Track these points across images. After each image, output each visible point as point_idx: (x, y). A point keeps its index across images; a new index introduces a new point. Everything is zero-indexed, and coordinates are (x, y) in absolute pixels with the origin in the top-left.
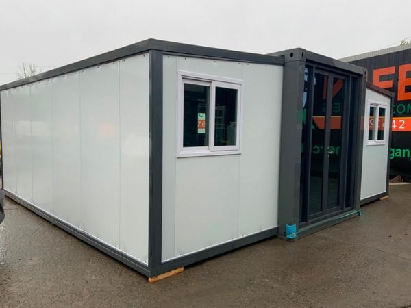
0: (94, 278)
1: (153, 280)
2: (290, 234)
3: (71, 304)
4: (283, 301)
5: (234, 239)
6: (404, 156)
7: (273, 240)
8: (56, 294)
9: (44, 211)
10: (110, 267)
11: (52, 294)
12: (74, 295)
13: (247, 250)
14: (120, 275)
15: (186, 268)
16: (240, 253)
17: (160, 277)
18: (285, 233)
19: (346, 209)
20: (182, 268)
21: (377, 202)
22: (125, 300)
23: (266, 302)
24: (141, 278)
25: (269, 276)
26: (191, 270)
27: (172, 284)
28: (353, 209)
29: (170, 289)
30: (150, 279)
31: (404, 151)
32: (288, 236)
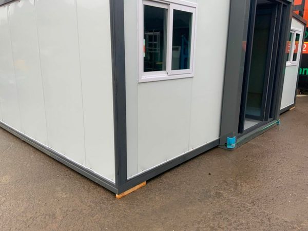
0: (65, 196)
1: (121, 196)
2: (230, 145)
3: (45, 227)
4: (241, 213)
5: (186, 152)
6: (303, 73)
7: (216, 150)
8: (30, 216)
9: (13, 128)
10: (79, 183)
11: (26, 217)
12: (47, 217)
13: (196, 161)
14: (89, 192)
15: (148, 181)
16: (191, 164)
17: (126, 193)
18: (226, 144)
19: (269, 120)
20: (145, 182)
21: (287, 112)
22: (97, 220)
23: (227, 216)
24: (108, 194)
25: (223, 187)
26: (152, 183)
27: (137, 199)
28: (274, 119)
29: (137, 205)
30: (117, 195)
31: (304, 69)
32: (228, 147)
